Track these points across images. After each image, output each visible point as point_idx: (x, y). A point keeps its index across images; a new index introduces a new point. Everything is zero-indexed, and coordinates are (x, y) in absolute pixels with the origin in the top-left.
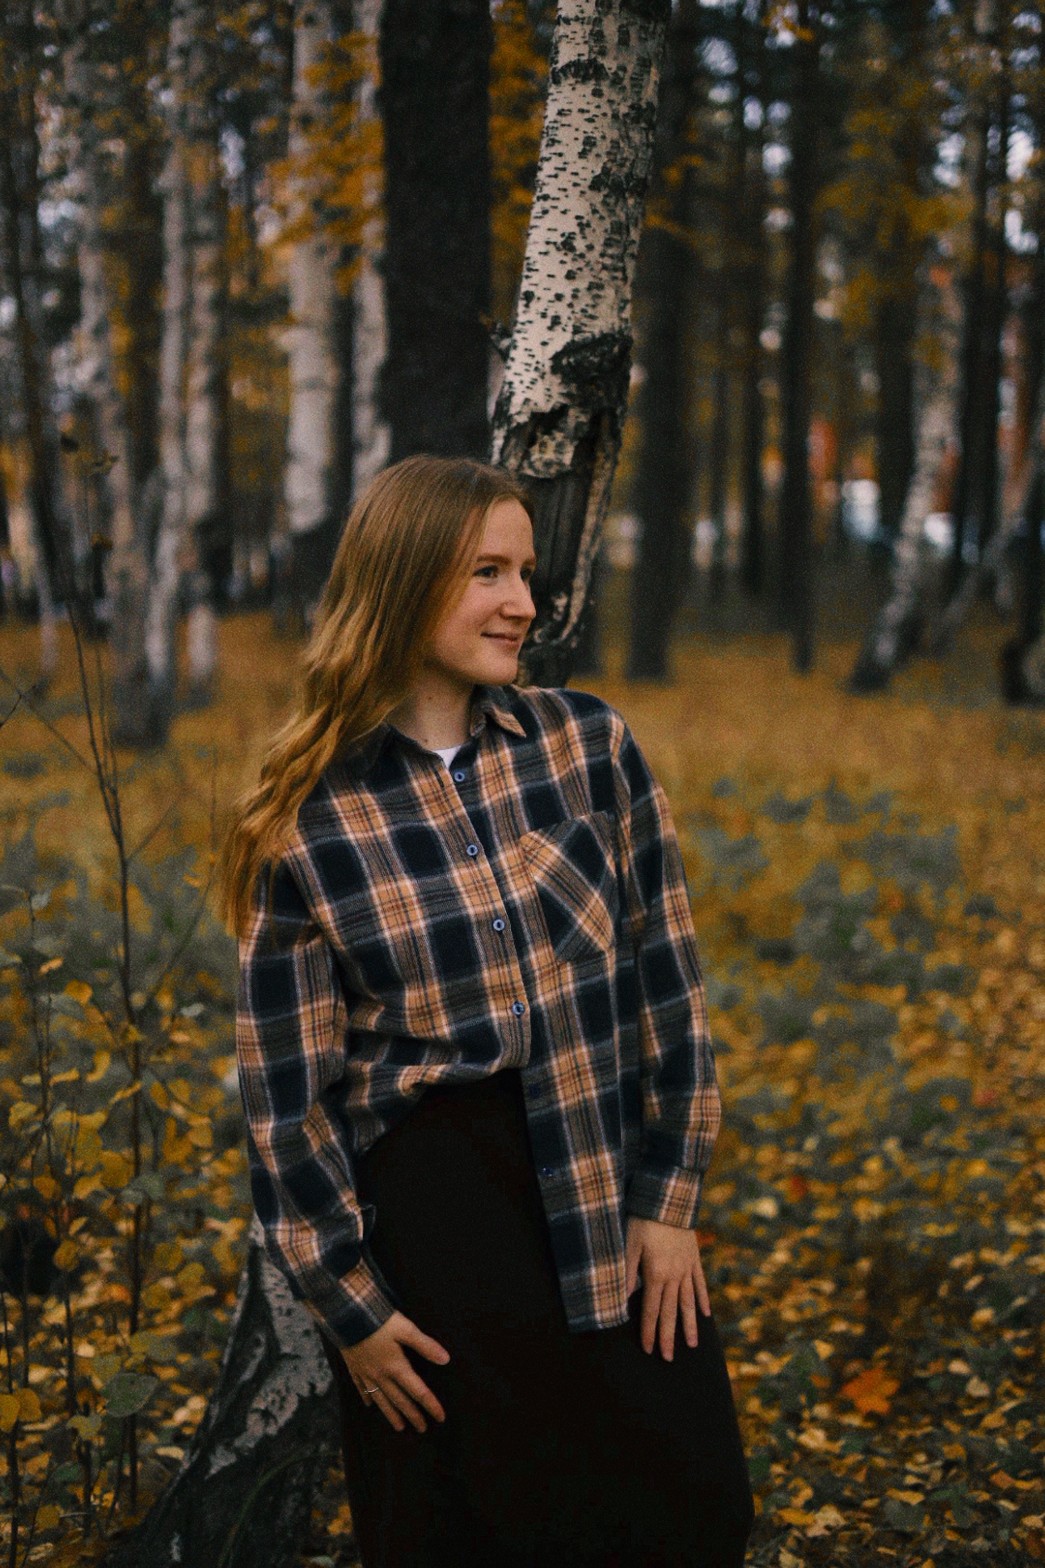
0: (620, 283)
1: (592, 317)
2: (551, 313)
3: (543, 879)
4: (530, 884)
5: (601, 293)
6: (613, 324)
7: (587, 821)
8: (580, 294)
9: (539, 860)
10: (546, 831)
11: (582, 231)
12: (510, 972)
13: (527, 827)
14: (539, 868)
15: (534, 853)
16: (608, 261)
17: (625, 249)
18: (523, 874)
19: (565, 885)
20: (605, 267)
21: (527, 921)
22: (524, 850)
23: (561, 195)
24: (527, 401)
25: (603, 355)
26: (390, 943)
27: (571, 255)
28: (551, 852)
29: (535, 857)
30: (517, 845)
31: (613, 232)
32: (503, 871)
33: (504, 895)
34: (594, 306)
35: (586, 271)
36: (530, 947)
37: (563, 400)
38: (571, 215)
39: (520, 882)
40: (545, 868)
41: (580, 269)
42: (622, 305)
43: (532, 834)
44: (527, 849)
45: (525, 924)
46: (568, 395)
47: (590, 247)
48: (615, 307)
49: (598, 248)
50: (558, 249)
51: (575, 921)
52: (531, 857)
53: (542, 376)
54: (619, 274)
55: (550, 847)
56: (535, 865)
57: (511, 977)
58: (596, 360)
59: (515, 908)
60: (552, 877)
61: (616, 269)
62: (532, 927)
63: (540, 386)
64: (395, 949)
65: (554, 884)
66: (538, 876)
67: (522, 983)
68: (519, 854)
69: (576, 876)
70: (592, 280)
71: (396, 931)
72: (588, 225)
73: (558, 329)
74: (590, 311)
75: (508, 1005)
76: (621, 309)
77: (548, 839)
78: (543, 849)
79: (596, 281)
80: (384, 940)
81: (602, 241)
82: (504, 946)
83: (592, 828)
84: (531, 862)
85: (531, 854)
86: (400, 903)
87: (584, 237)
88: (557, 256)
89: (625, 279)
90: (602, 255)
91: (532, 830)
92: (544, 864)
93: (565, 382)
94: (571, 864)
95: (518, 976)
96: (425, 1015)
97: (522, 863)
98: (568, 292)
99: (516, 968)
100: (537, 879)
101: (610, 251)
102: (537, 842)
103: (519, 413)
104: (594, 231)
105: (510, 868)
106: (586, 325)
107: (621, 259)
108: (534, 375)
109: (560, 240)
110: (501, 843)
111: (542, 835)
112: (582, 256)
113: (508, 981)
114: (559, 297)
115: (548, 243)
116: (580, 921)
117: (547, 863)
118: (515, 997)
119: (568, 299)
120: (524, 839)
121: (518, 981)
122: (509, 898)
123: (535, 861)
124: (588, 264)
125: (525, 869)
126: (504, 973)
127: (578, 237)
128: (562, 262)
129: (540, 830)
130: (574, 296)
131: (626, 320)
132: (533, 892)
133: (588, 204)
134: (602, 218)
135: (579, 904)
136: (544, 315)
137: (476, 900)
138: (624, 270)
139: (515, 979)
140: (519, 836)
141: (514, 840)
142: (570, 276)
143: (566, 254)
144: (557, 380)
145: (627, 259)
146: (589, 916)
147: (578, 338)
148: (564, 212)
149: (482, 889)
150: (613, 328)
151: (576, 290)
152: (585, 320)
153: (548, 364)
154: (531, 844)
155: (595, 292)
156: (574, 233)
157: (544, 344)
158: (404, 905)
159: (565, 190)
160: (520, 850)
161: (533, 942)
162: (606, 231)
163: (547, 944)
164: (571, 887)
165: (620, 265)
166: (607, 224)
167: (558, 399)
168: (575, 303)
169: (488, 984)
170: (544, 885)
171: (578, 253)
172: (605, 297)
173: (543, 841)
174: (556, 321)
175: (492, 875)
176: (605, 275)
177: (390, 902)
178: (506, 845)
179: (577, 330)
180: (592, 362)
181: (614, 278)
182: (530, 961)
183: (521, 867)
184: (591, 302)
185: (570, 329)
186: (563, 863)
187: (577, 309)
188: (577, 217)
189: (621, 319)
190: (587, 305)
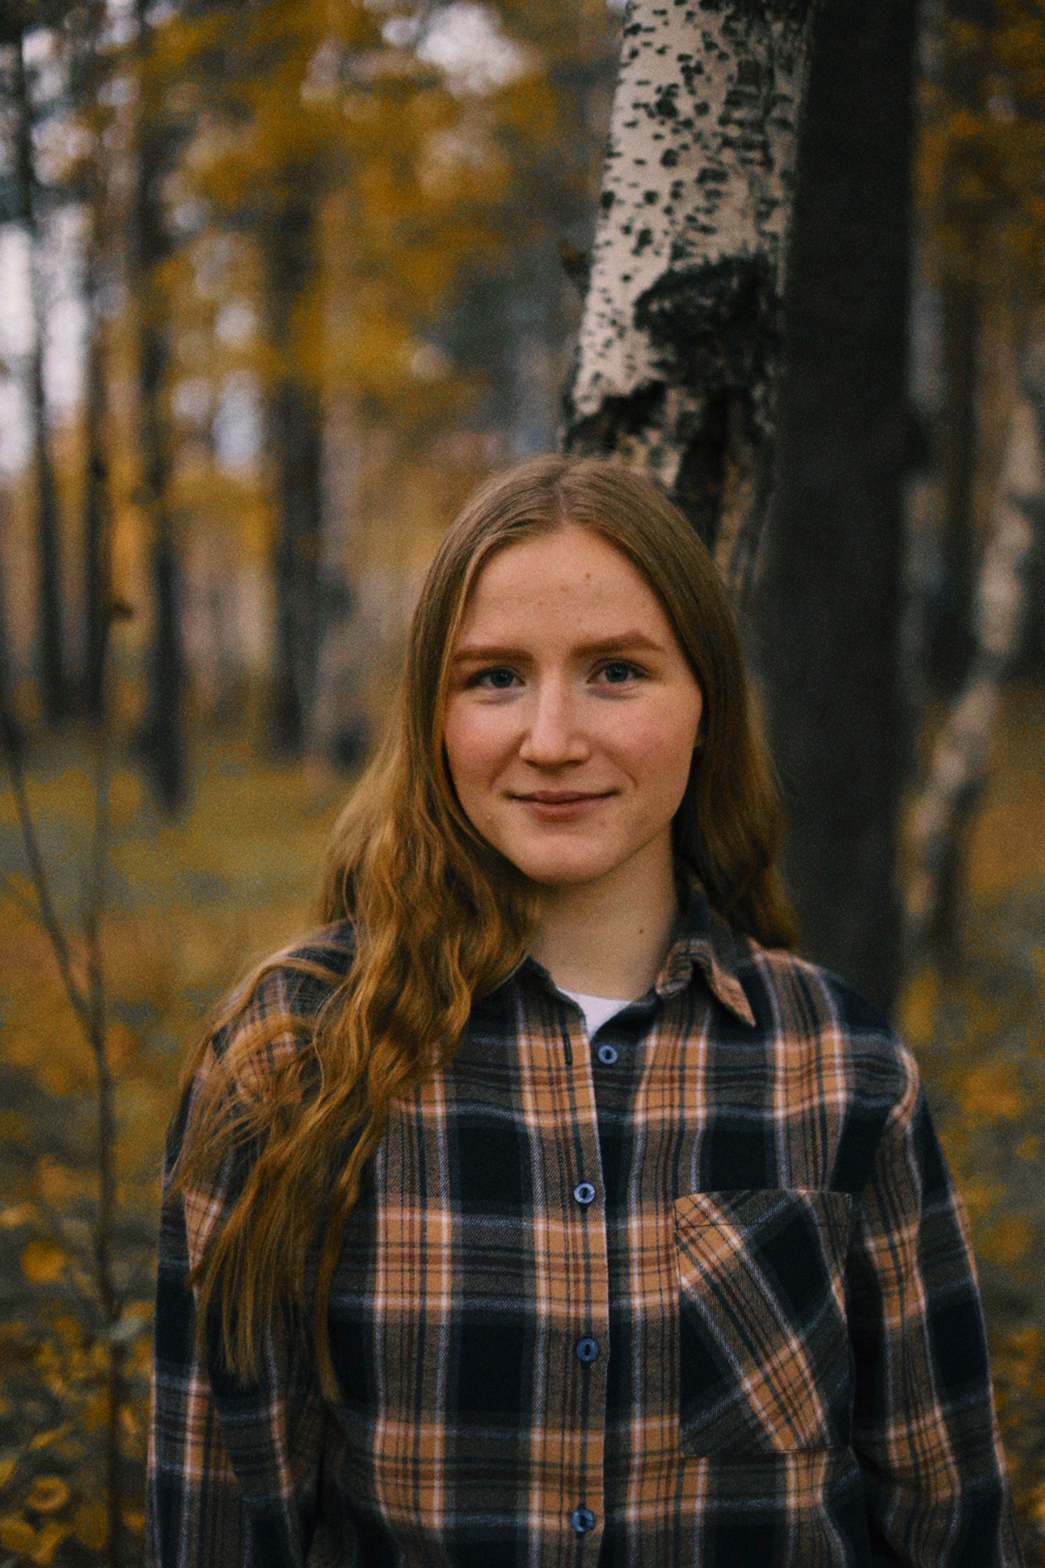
0: (758, 170)
1: (706, 230)
2: (638, 226)
3: (696, 1285)
4: (671, 1289)
5: (723, 188)
6: (745, 242)
7: (808, 1201)
8: (683, 191)
9: (697, 1247)
10: (726, 1198)
11: (688, 80)
12: (584, 1445)
13: (694, 1185)
14: (695, 1263)
15: (693, 1233)
16: (734, 132)
17: (767, 111)
18: (663, 1266)
19: (735, 1309)
20: (727, 142)
21: (645, 1357)
22: (677, 1223)
23: (657, 21)
24: (597, 377)
25: (719, 295)
26: (379, 1319)
27: (670, 124)
28: (725, 1239)
29: (693, 1241)
30: (667, 1210)
31: (742, 80)
32: (627, 1250)
33: (614, 1295)
34: (709, 211)
35: (695, 150)
36: (637, 1407)
37: (655, 375)
38: (672, 54)
39: (652, 1281)
40: (706, 1266)
41: (685, 147)
42: (763, 208)
43: (699, 1197)
44: (683, 1223)
45: (638, 1362)
46: (661, 365)
47: (702, 109)
48: (751, 212)
49: (717, 108)
50: (651, 115)
51: (737, 1383)
52: (685, 1240)
53: (621, 334)
54: (755, 155)
55: (727, 1230)
56: (690, 1256)
57: (583, 1454)
58: (708, 302)
59: (629, 1326)
60: (715, 1288)
61: (749, 146)
62: (651, 1370)
63: (618, 352)
64: (385, 1334)
65: (715, 1301)
66: (686, 1279)
67: (601, 1473)
68: (666, 1228)
69: (763, 1298)
70: (705, 164)
71: (396, 1302)
72: (699, 69)
73: (648, 250)
74: (702, 219)
75: (566, 1508)
76: (762, 216)
77: (725, 1215)
78: (712, 1229)
79: (714, 166)
80: (371, 1312)
81: (723, 97)
82: (586, 1392)
83: (817, 1218)
84: (684, 1248)
85: (686, 1234)
86: (417, 1251)
87: (692, 92)
88: (650, 127)
89: (768, 163)
90: (724, 121)
91: (701, 1190)
92: (705, 1256)
93: (657, 341)
94: (757, 1274)
95: (596, 1457)
96: (405, 1477)
97: (667, 1247)
98: (664, 188)
99: (597, 1440)
100: (685, 1282)
101: (737, 114)
102: (704, 1214)
103: (586, 398)
104: (709, 79)
105: (642, 1249)
106: (693, 244)
107: (758, 126)
108: (609, 332)
109: (652, 98)
110: (640, 1200)
111: (716, 1204)
112: (688, 124)
113: (577, 1462)
114: (651, 197)
115: (636, 106)
116: (747, 1385)
117: (713, 1258)
118: (582, 1495)
119: (665, 200)
120: (683, 1204)
121: (594, 1467)
122: (623, 1302)
123: (692, 1249)
124: (698, 137)
125: (668, 1259)
126: (571, 1443)
127: (683, 91)
128: (657, 137)
129: (716, 1195)
130: (675, 195)
131: (774, 237)
132: (671, 1305)
133: (699, 32)
134: (723, 57)
135: (753, 1353)
136: (627, 230)
137: (560, 1289)
138: (765, 147)
139: (590, 1460)
140: (676, 1196)
141: (665, 1199)
142: (669, 159)
143: (662, 123)
144: (642, 339)
145: (771, 130)
146: (767, 1380)
147: (679, 266)
148: (661, 51)
149: (576, 1271)
150: (745, 249)
151: (678, 185)
152: (693, 235)
153: (629, 312)
154: (692, 1216)
155: (711, 185)
156: (675, 86)
157: (627, 278)
158: (424, 1259)
159: (663, 12)
160: (670, 1222)
161: (644, 1401)
162: (730, 78)
163: (671, 1412)
164: (745, 1316)
165: (759, 138)
166: (732, 66)
167: (647, 373)
168: (675, 204)
169: (536, 1454)
170: (695, 1297)
171: (681, 118)
172: (729, 194)
173: (715, 1215)
174: (645, 238)
175: (605, 1251)
176: (728, 156)
177: (402, 1245)
178: (648, 1204)
179: (678, 253)
180: (701, 308)
181: (745, 161)
182: (629, 1434)
183: (662, 1253)
184: (701, 202)
185: (667, 251)
186: (743, 1265)
187: (680, 215)
188: (682, 58)
189: (762, 234)
190: (697, 209)
